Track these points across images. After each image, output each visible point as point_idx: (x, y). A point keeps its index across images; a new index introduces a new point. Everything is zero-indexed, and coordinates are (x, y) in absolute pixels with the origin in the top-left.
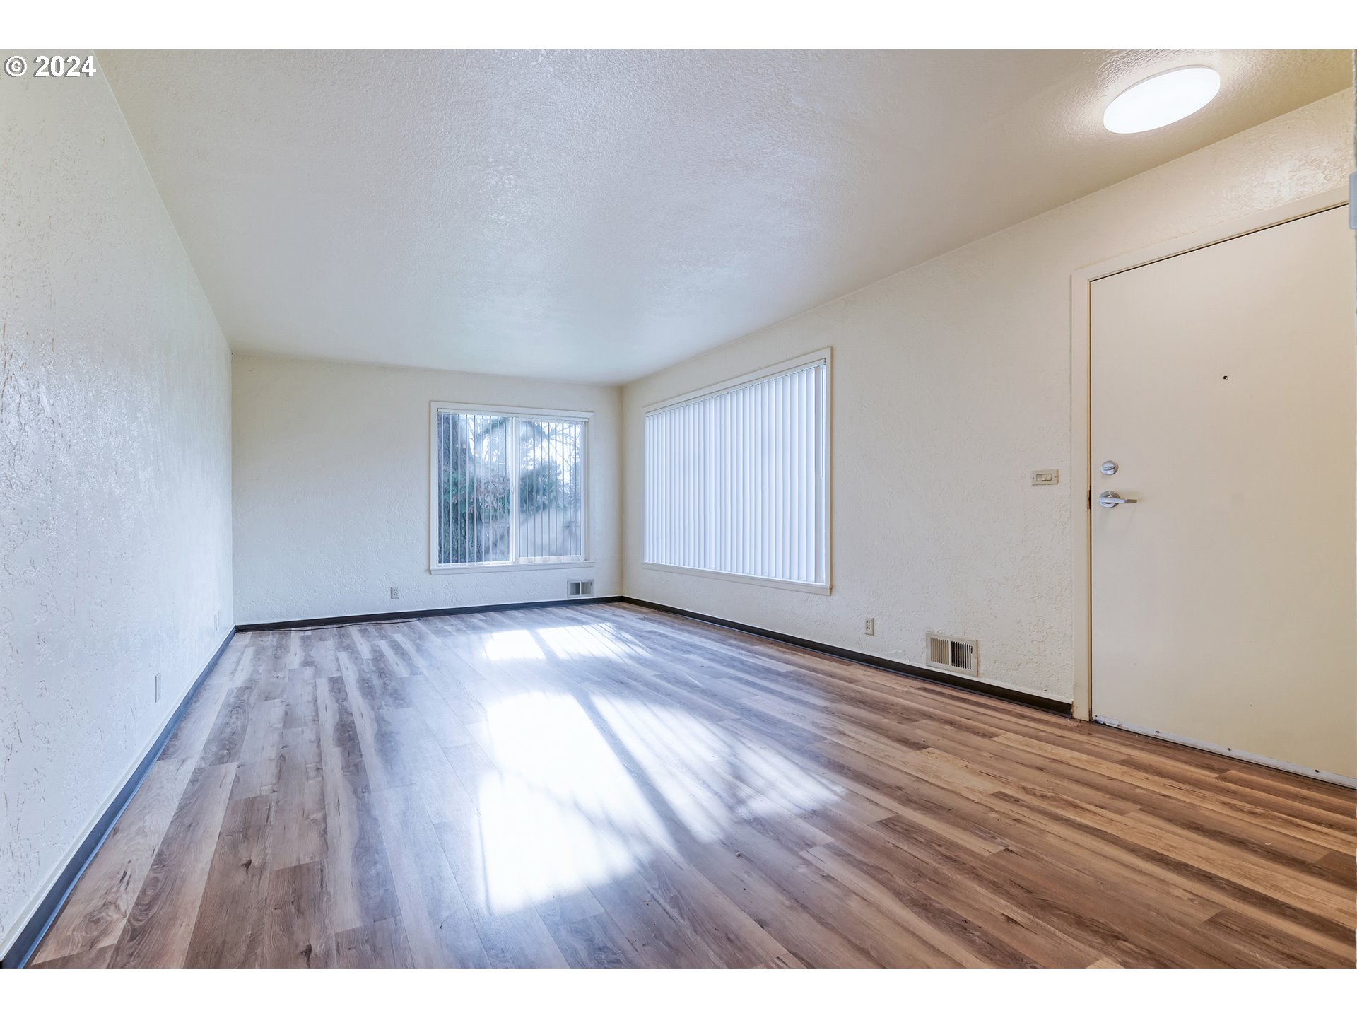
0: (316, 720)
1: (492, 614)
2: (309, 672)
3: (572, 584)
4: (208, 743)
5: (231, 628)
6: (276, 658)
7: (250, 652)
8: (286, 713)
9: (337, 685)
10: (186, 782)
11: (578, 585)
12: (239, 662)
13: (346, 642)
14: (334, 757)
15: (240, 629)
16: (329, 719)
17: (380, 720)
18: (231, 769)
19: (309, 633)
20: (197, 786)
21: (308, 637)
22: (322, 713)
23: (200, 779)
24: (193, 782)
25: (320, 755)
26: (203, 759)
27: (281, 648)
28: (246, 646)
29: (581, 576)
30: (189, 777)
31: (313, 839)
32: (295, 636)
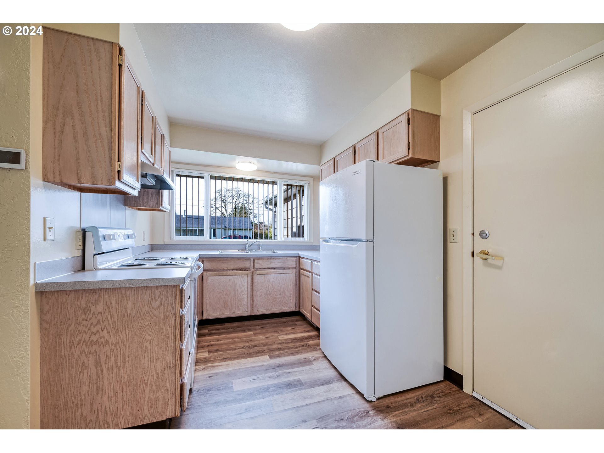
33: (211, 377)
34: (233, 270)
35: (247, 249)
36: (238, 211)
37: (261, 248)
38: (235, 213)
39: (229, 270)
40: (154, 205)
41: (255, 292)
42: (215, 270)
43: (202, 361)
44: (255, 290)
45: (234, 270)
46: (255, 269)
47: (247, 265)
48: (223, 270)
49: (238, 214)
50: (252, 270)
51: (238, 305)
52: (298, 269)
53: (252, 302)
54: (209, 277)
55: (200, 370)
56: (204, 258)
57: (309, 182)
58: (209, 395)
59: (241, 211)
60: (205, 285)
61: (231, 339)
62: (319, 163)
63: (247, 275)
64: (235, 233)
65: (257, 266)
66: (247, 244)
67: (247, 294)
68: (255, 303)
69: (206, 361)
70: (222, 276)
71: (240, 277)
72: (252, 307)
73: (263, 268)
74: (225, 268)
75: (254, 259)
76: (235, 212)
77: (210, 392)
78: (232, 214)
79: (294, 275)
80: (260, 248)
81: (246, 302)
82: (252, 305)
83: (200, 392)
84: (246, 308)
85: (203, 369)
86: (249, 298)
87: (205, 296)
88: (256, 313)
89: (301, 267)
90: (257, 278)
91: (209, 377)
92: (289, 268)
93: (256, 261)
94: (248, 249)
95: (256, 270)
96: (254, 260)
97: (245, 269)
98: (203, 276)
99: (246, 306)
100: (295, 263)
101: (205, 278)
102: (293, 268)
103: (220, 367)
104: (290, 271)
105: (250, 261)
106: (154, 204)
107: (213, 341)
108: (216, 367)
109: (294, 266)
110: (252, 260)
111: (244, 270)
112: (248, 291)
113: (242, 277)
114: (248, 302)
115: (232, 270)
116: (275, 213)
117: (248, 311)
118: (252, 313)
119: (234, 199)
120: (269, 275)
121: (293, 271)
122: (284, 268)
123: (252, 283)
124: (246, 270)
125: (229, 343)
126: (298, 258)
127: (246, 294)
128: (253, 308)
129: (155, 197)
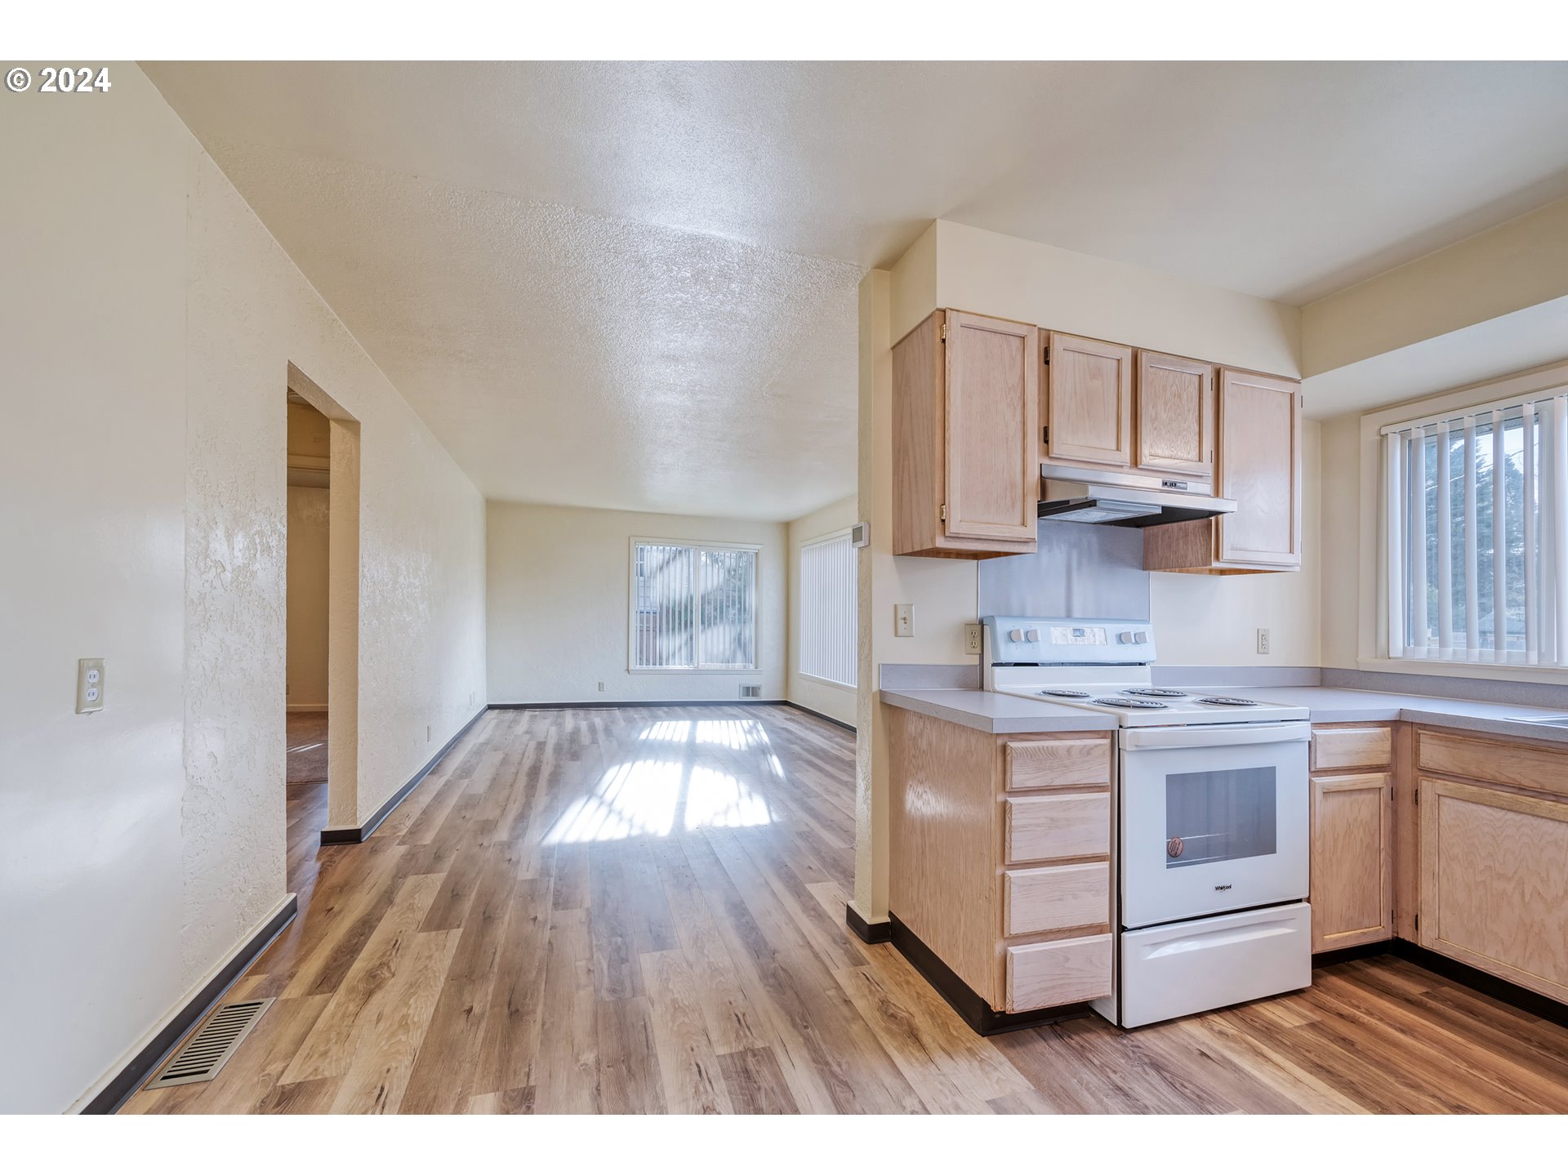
0: (520, 763)
1: (676, 708)
2: (527, 737)
3: (743, 688)
4: (457, 769)
5: (484, 705)
6: (509, 727)
7: (494, 722)
8: (504, 758)
9: (541, 746)
10: (442, 784)
11: (748, 688)
12: (485, 728)
13: (559, 720)
14: (523, 780)
15: (491, 707)
16: (527, 763)
17: (558, 766)
18: (466, 781)
19: (537, 713)
20: (446, 787)
21: (536, 716)
22: (525, 760)
23: (448, 785)
24: (444, 785)
25: (515, 780)
26: (452, 776)
27: (515, 722)
28: (492, 719)
29: (751, 681)
30: (443, 783)
31: (498, 812)
32: (527, 714)
33: (1208, 1057)
40: (1200, 561)
42: (1477, 781)
43: (1252, 1023)
54: (1445, 801)
55: (1212, 1029)
58: (1139, 1069)
60: (1424, 823)
61: (1466, 1061)
69: (1264, 1029)
77: (1152, 1072)
83: (1133, 1052)
85: (1221, 1033)
91: (1203, 1054)
103: (1268, 1067)
107: (1381, 1020)
108: (1259, 1059)
125: (1429, 1063)
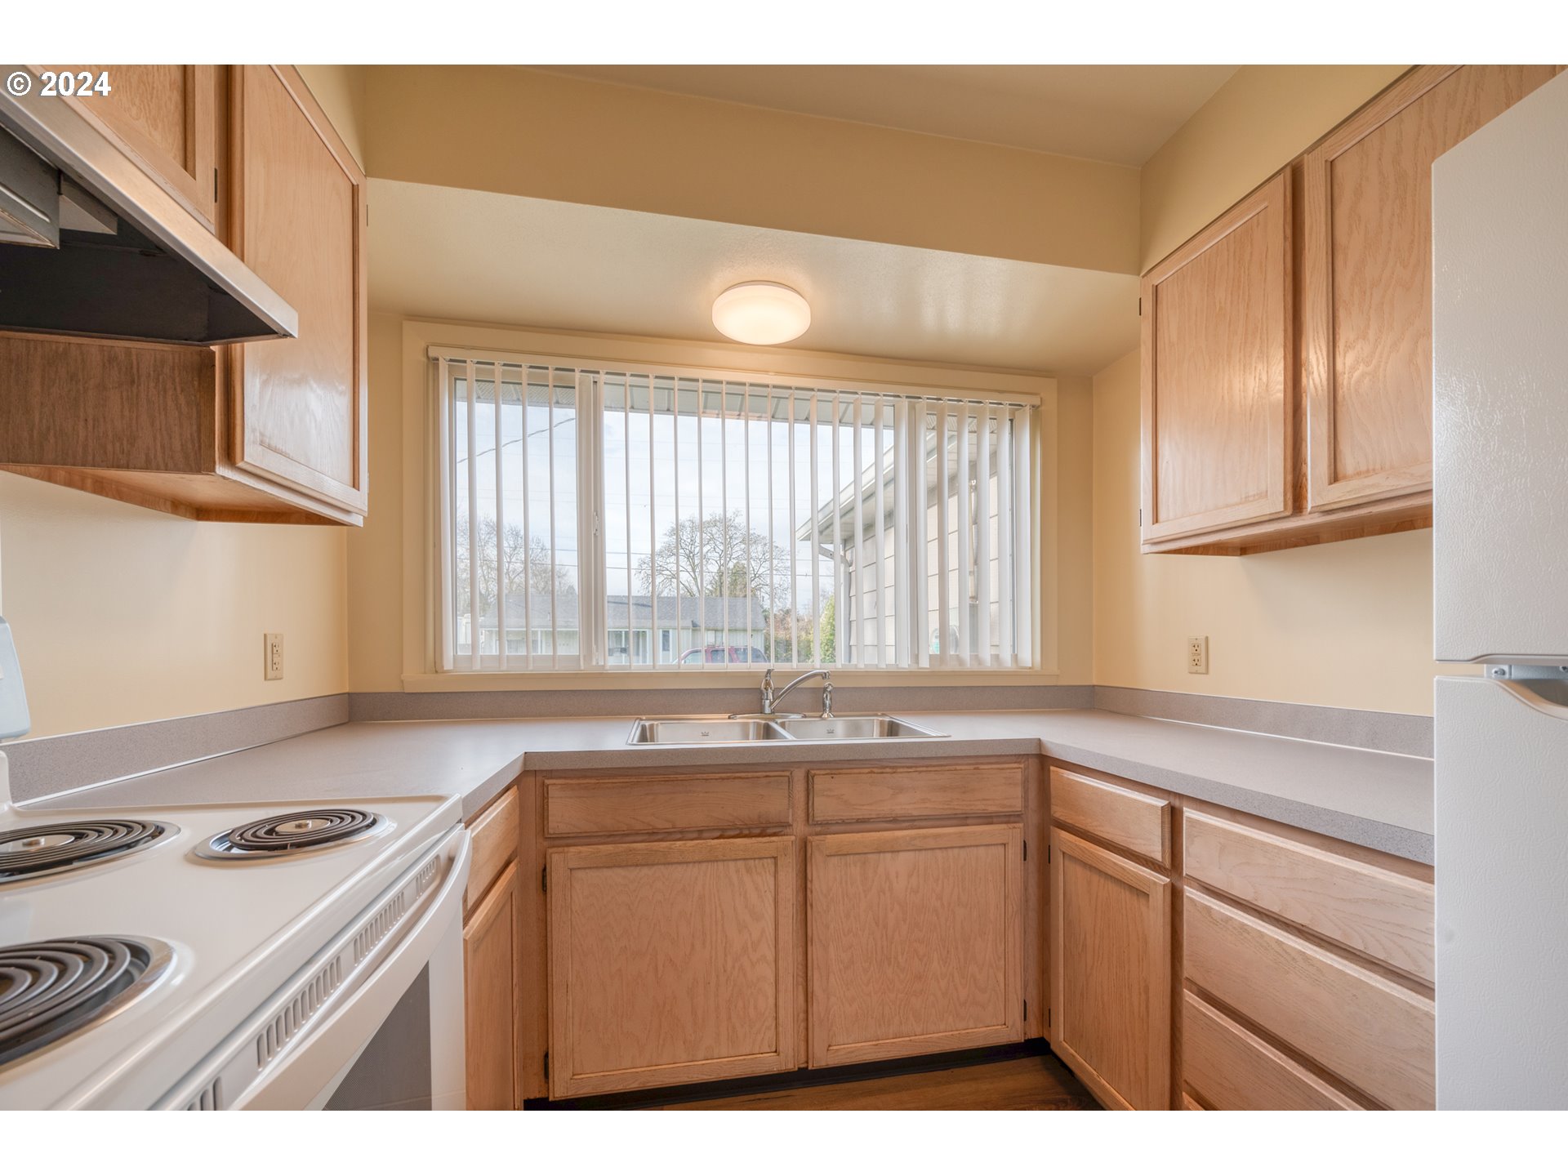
34: (700, 834)
35: (767, 710)
36: (727, 581)
37: (828, 702)
38: (718, 588)
39: (682, 834)
41: (815, 951)
42: (611, 836)
44: (815, 938)
45: (705, 835)
46: (817, 824)
47: (773, 803)
48: (653, 834)
49: (726, 592)
50: (800, 828)
51: (730, 1018)
52: (1033, 818)
53: (801, 998)
54: (580, 874)
56: (550, 774)
57: (1037, 401)
59: (734, 583)
60: (557, 917)
62: (1136, 264)
63: (775, 858)
64: (719, 639)
65: (824, 807)
66: (768, 684)
67: (776, 961)
68: (817, 1009)
70: (647, 865)
71: (737, 871)
72: (803, 1025)
73: (859, 821)
74: (660, 824)
75: (808, 773)
76: (719, 583)
78: (711, 591)
79: (1015, 851)
80: (824, 705)
81: (771, 1001)
82: (802, 1016)
84: (771, 1033)
86: (788, 982)
87: (556, 979)
88: (823, 1059)
89: (1058, 812)
90: (824, 876)
92: (988, 819)
93: (820, 783)
94: (773, 712)
95: (818, 829)
96: (809, 779)
97: (763, 829)
98: (545, 870)
99: (771, 1022)
100: (1018, 791)
101: (556, 877)
102: (1009, 818)
104: (997, 830)
105: (790, 781)
106: (177, 445)
109: (1018, 805)
110: (799, 775)
111: (757, 831)
112: (780, 946)
113: (748, 870)
114: (781, 1003)
115: (695, 835)
116: (851, 569)
117: (781, 1049)
118: (803, 1059)
119: (717, 550)
120: (888, 856)
121: (1013, 835)
122: (963, 819)
123: (801, 898)
124: (770, 831)
126: (1033, 765)
127: (770, 956)
128: (807, 1029)
129: (182, 400)
